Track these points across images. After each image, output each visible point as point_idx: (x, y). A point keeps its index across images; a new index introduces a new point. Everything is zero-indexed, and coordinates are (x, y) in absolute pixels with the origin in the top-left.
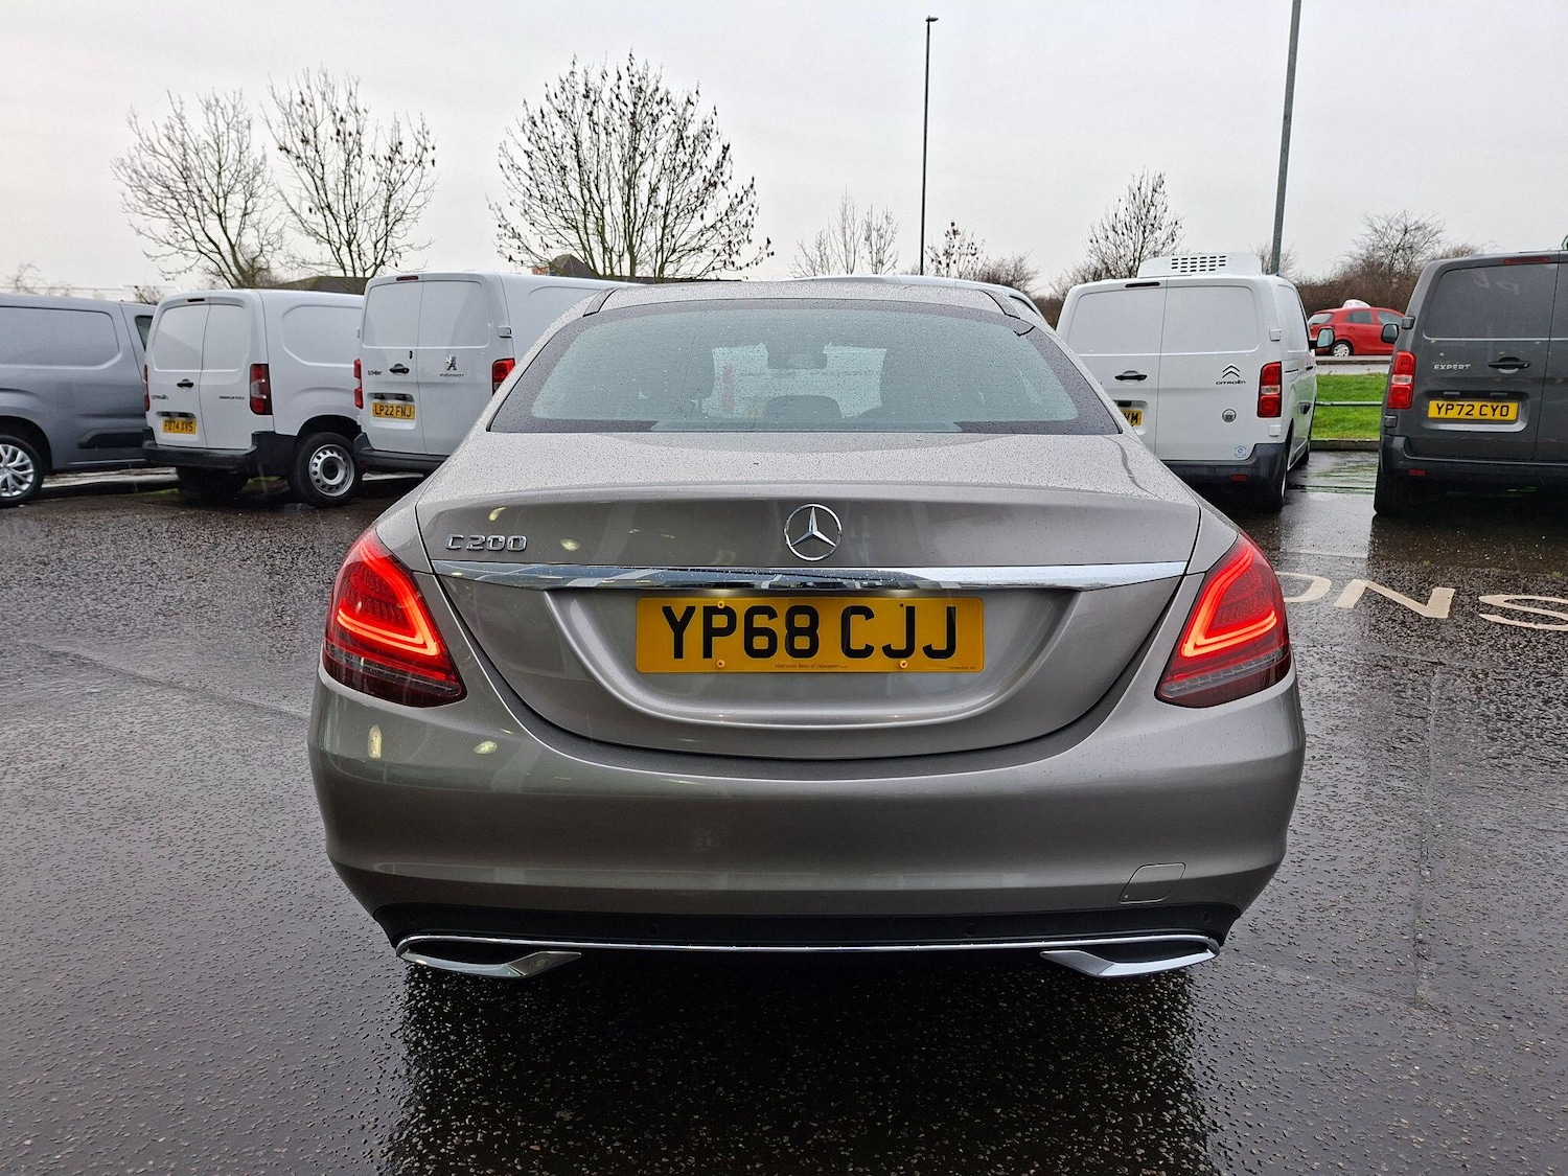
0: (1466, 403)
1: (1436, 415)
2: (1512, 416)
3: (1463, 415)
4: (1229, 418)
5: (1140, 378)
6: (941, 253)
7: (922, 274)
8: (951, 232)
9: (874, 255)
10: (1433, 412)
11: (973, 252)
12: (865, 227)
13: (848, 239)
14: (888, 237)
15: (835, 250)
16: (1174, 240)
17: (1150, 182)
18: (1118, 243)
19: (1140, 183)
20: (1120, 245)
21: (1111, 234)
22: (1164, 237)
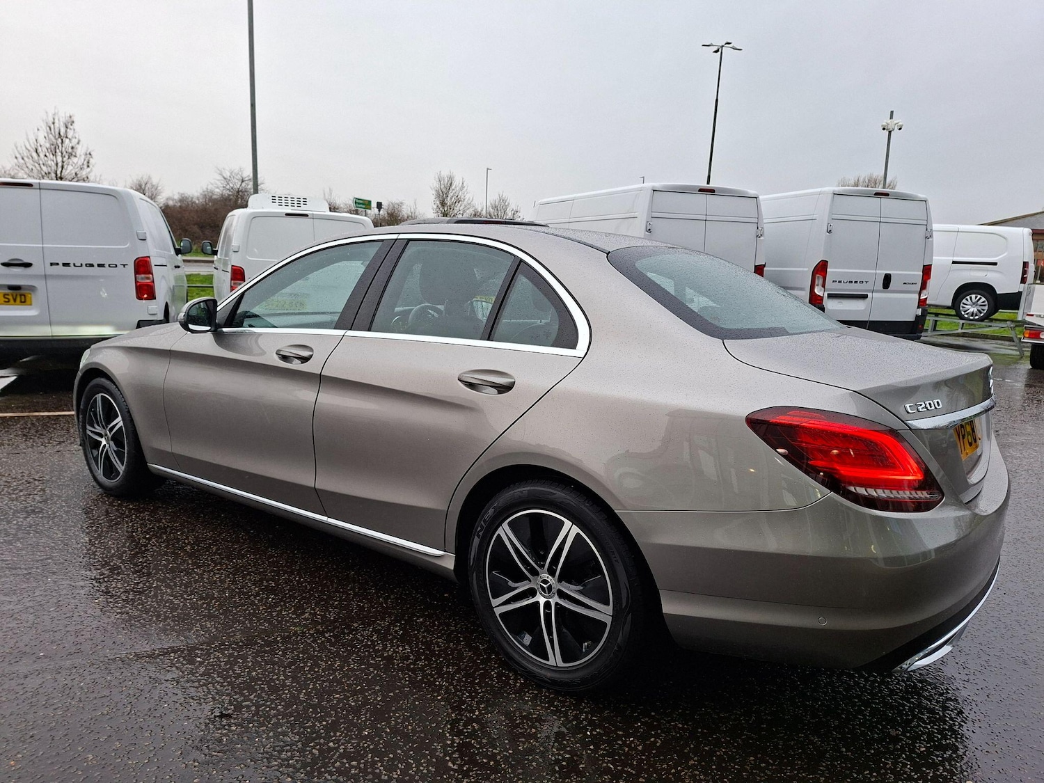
16: (88, 166)
17: (61, 119)
18: (41, 162)
19: (54, 119)
20: (43, 164)
21: (34, 155)
22: (80, 163)
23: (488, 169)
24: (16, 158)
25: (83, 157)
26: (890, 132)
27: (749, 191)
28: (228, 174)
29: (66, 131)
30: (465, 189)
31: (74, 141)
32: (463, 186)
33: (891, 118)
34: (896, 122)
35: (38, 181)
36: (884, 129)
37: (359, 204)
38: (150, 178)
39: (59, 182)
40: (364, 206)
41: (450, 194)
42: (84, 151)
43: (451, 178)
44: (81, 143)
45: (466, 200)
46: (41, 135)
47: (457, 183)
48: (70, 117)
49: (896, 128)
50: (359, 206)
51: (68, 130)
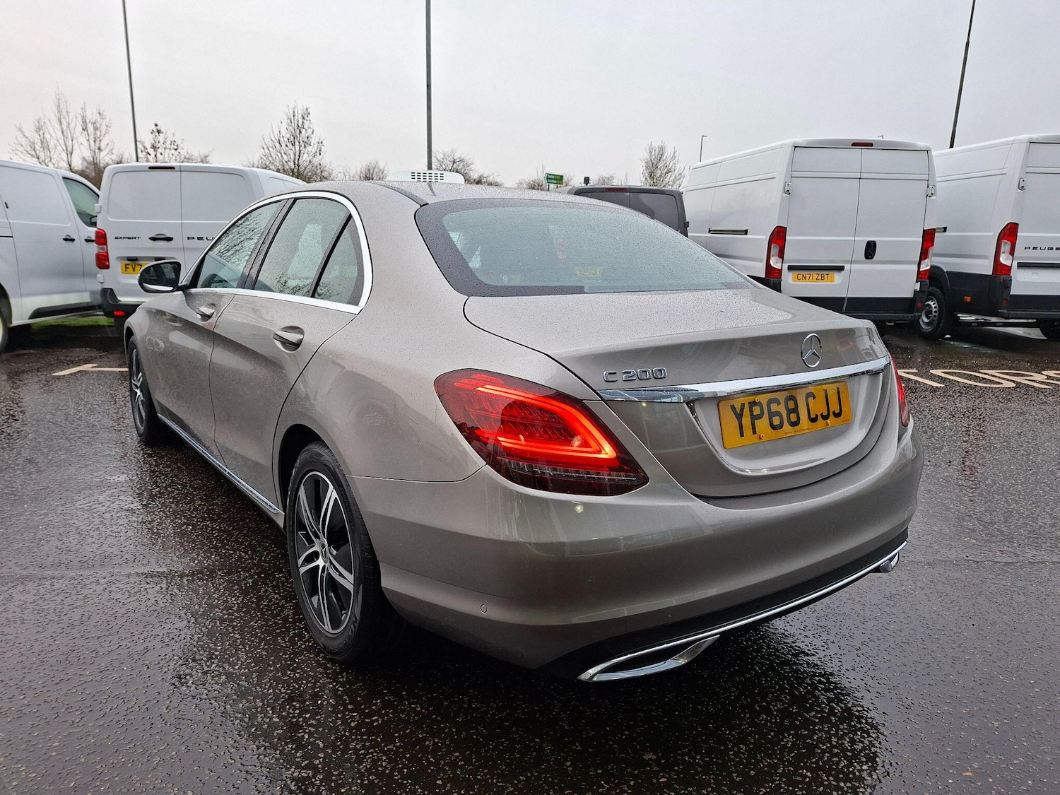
6: (148, 146)
7: (137, 161)
8: (155, 130)
9: (92, 143)
11: (175, 147)
12: (80, 118)
13: (64, 127)
14: (104, 129)
15: (53, 134)
16: (320, 154)
17: (300, 112)
18: (282, 152)
19: (294, 112)
20: (285, 153)
21: (278, 145)
22: (314, 151)
23: (703, 136)
24: (263, 148)
25: (316, 146)
27: (918, 143)
28: (442, 156)
29: (303, 123)
30: (677, 159)
31: (310, 131)
32: (674, 156)
35: (179, 164)
37: (550, 179)
38: (377, 163)
39: (205, 165)
40: (555, 182)
41: (660, 165)
42: (317, 140)
43: (662, 149)
44: (315, 133)
45: (677, 171)
46: (284, 126)
47: (668, 153)
48: (307, 109)
50: (551, 181)
51: (305, 121)
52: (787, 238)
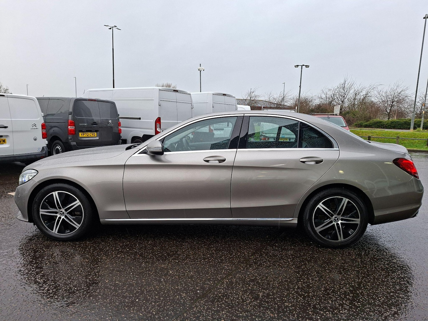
0: (87, 133)
1: (81, 136)
2: (96, 136)
3: (87, 136)
4: (35, 140)
5: (6, 127)
10: (80, 135)
26: (200, 71)
33: (200, 66)
34: (202, 68)
36: (199, 70)
49: (202, 70)
52: (161, 121)
